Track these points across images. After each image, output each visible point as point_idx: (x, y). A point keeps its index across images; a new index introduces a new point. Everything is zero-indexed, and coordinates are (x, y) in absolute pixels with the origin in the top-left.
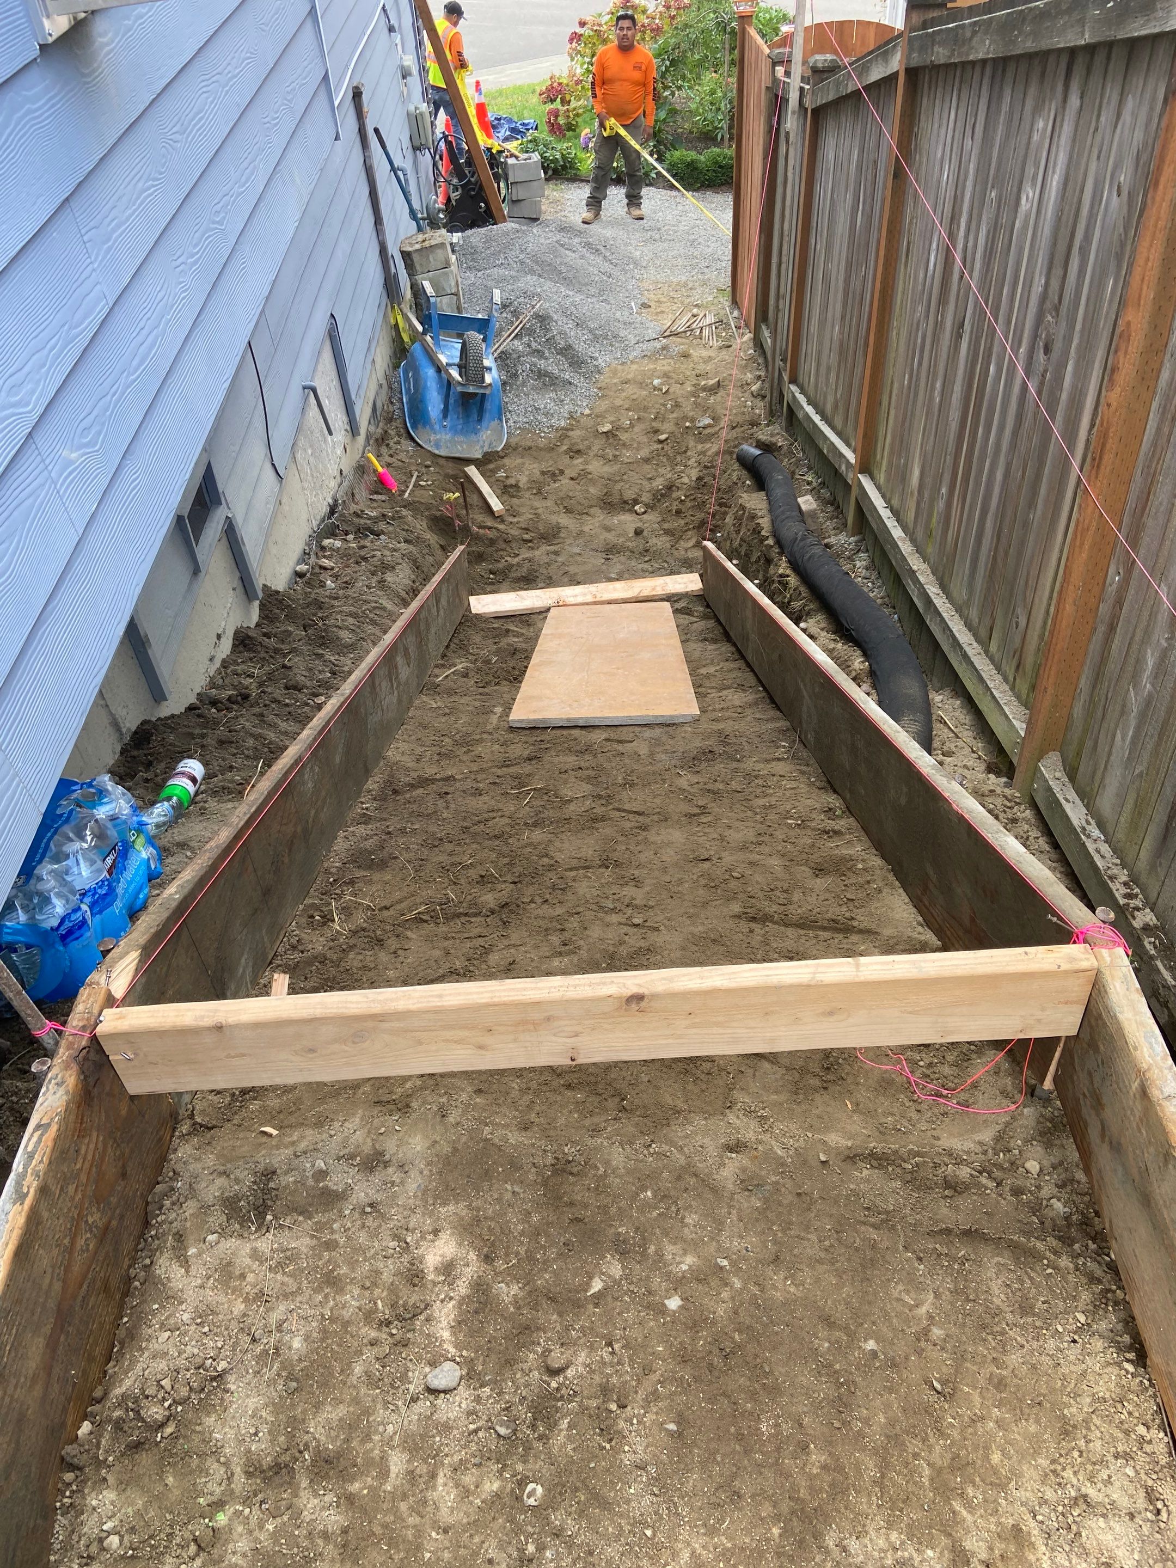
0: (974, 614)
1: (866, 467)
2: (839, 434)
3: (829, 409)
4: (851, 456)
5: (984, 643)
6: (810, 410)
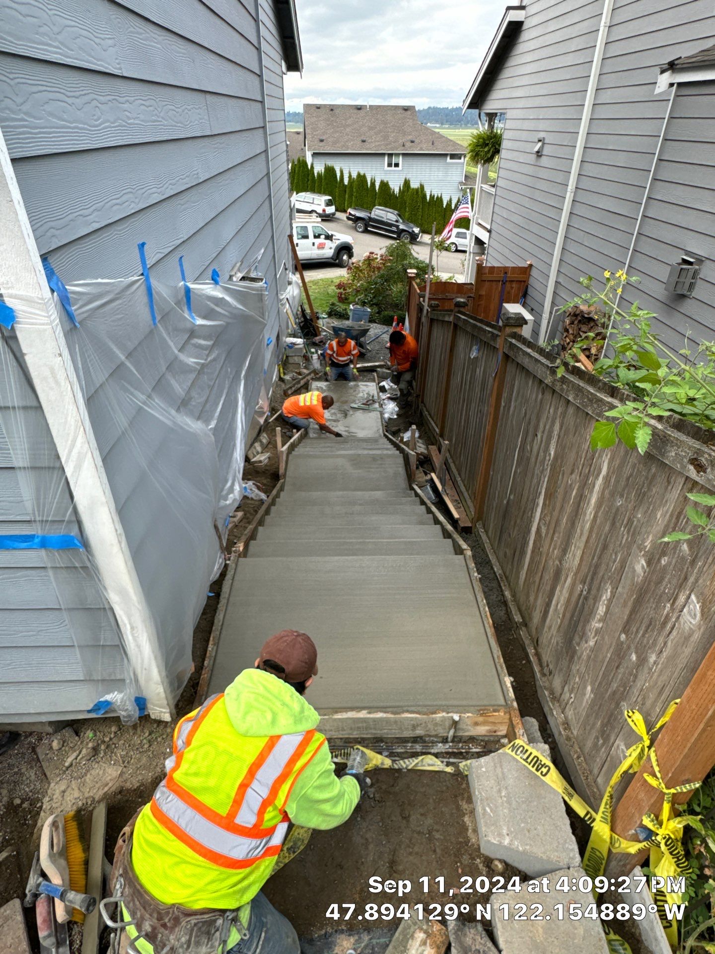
0: (466, 483)
1: (442, 435)
2: (435, 423)
3: (432, 415)
4: (437, 430)
5: (467, 491)
6: (426, 413)
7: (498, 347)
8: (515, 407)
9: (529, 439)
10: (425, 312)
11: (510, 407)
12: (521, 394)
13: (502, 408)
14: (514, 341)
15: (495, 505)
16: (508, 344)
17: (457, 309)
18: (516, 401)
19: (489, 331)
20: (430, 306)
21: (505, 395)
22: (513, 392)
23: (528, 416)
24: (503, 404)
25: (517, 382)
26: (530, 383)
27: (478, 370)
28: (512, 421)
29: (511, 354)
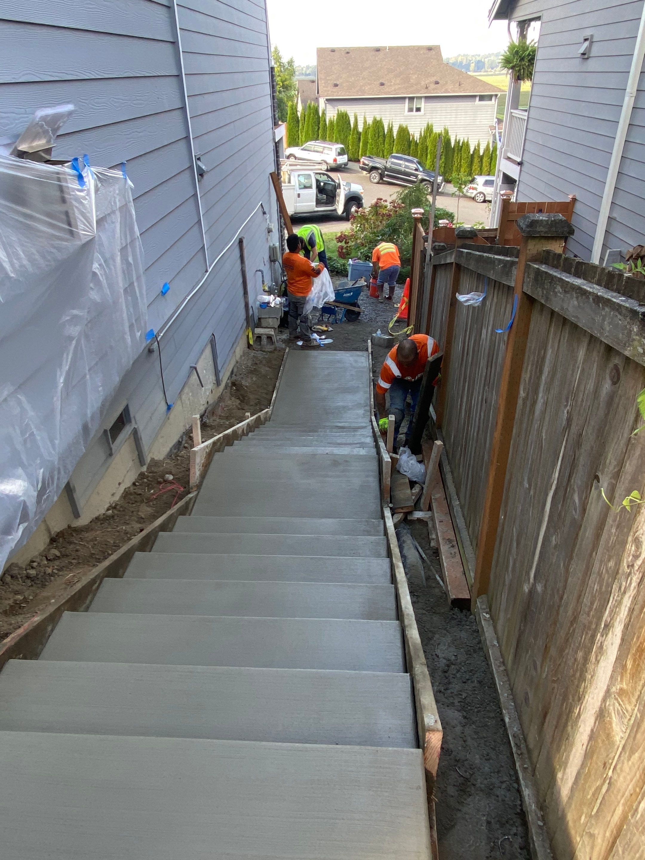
4: (435, 419)
7: (513, 284)
8: (546, 404)
9: (578, 480)
10: (428, 258)
11: (534, 402)
12: (558, 375)
13: (520, 402)
14: (543, 268)
15: (507, 583)
16: (532, 276)
17: (459, 242)
18: (548, 390)
19: (500, 260)
20: (434, 249)
21: (526, 376)
22: (541, 372)
23: (574, 429)
24: (522, 394)
25: (549, 352)
26: (581, 354)
27: (484, 331)
28: (539, 431)
29: (538, 295)
